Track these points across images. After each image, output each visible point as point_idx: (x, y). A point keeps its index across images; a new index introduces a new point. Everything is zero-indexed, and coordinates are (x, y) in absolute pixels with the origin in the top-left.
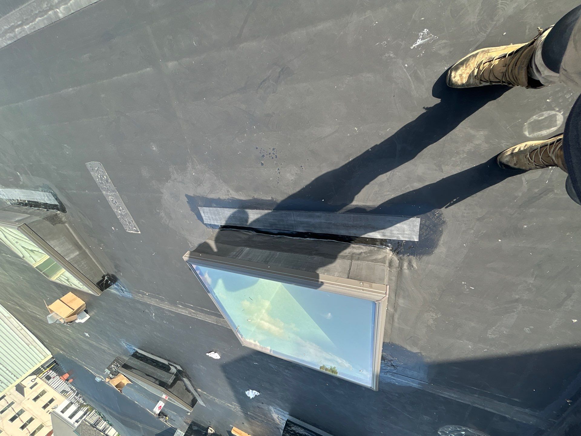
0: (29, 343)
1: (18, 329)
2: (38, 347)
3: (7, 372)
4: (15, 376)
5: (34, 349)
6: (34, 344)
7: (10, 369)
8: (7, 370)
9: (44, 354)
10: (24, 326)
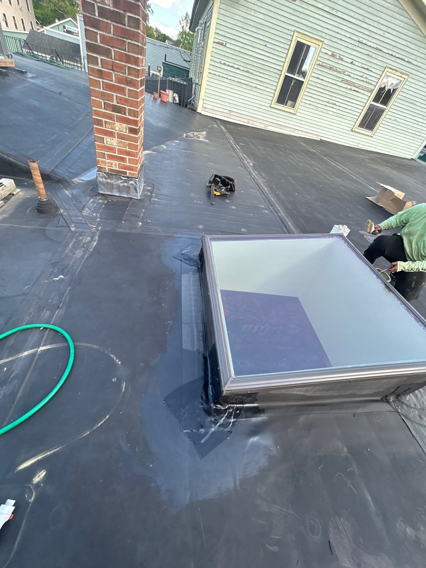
0: (231, 113)
1: (251, 121)
2: (219, 113)
3: (226, 76)
4: (214, 74)
5: (222, 110)
6: (226, 115)
7: (226, 80)
8: (227, 78)
9: (207, 110)
10: (249, 126)
